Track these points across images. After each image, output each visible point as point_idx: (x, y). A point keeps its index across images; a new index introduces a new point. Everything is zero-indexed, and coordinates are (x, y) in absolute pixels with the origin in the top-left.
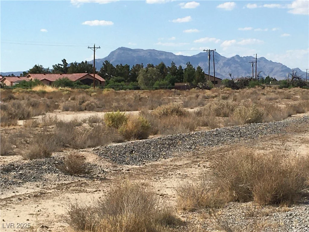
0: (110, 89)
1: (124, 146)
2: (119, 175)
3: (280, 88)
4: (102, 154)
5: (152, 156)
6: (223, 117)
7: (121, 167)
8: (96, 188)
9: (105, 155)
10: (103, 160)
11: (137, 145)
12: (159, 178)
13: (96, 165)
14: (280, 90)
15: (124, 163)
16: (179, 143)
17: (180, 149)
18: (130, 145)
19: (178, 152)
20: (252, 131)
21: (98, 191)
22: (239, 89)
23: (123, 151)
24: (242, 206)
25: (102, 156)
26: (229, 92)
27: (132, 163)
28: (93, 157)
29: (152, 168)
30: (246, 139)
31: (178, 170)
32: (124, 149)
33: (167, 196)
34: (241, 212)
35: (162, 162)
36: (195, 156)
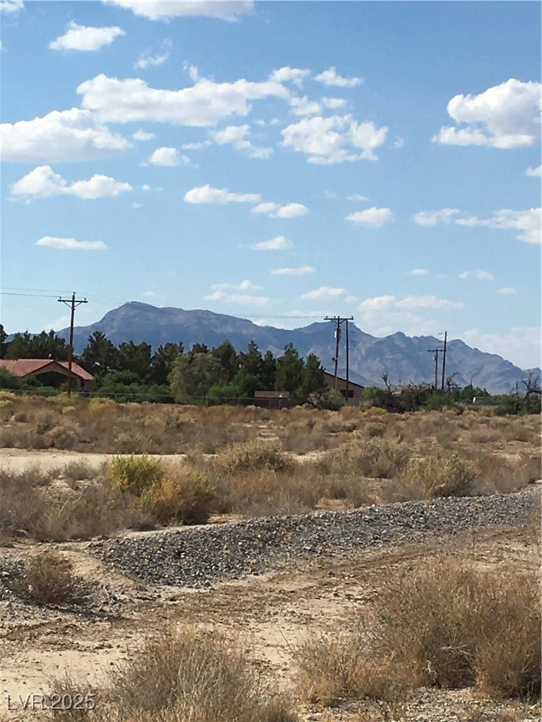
0: (104, 399)
1: (160, 541)
2: (153, 610)
3: (499, 414)
4: (110, 557)
5: (224, 566)
6: (378, 477)
7: (155, 591)
8: (101, 641)
9: (118, 560)
10: (113, 571)
11: (190, 539)
12: (246, 621)
13: (97, 583)
14: (500, 419)
15: (160, 581)
16: (287, 538)
17: (289, 551)
18: (174, 539)
19: (284, 560)
20: (451, 515)
21: (107, 647)
22: (403, 413)
23: (159, 552)
24: (448, 697)
25: (109, 561)
26: (383, 418)
27: (180, 583)
28: (89, 563)
29: (227, 596)
30: (438, 533)
31: (289, 604)
32: (161, 547)
33: (268, 666)
34: (449, 713)
35: (249, 582)
36: (325, 571)
